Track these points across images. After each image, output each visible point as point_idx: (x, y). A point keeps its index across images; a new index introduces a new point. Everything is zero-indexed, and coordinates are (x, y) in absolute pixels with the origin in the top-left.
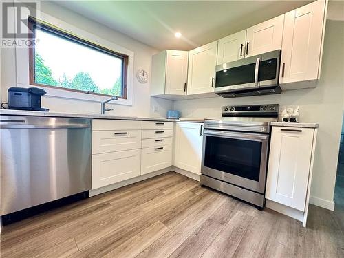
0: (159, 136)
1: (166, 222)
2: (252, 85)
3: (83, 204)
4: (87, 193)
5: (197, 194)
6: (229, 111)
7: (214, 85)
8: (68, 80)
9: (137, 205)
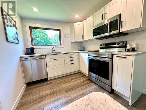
0: (72, 59)
1: (66, 92)
2: (107, 34)
3: (46, 82)
4: (47, 78)
5: (85, 83)
6: (102, 46)
7: (93, 36)
8: (53, 37)
9: (61, 84)
